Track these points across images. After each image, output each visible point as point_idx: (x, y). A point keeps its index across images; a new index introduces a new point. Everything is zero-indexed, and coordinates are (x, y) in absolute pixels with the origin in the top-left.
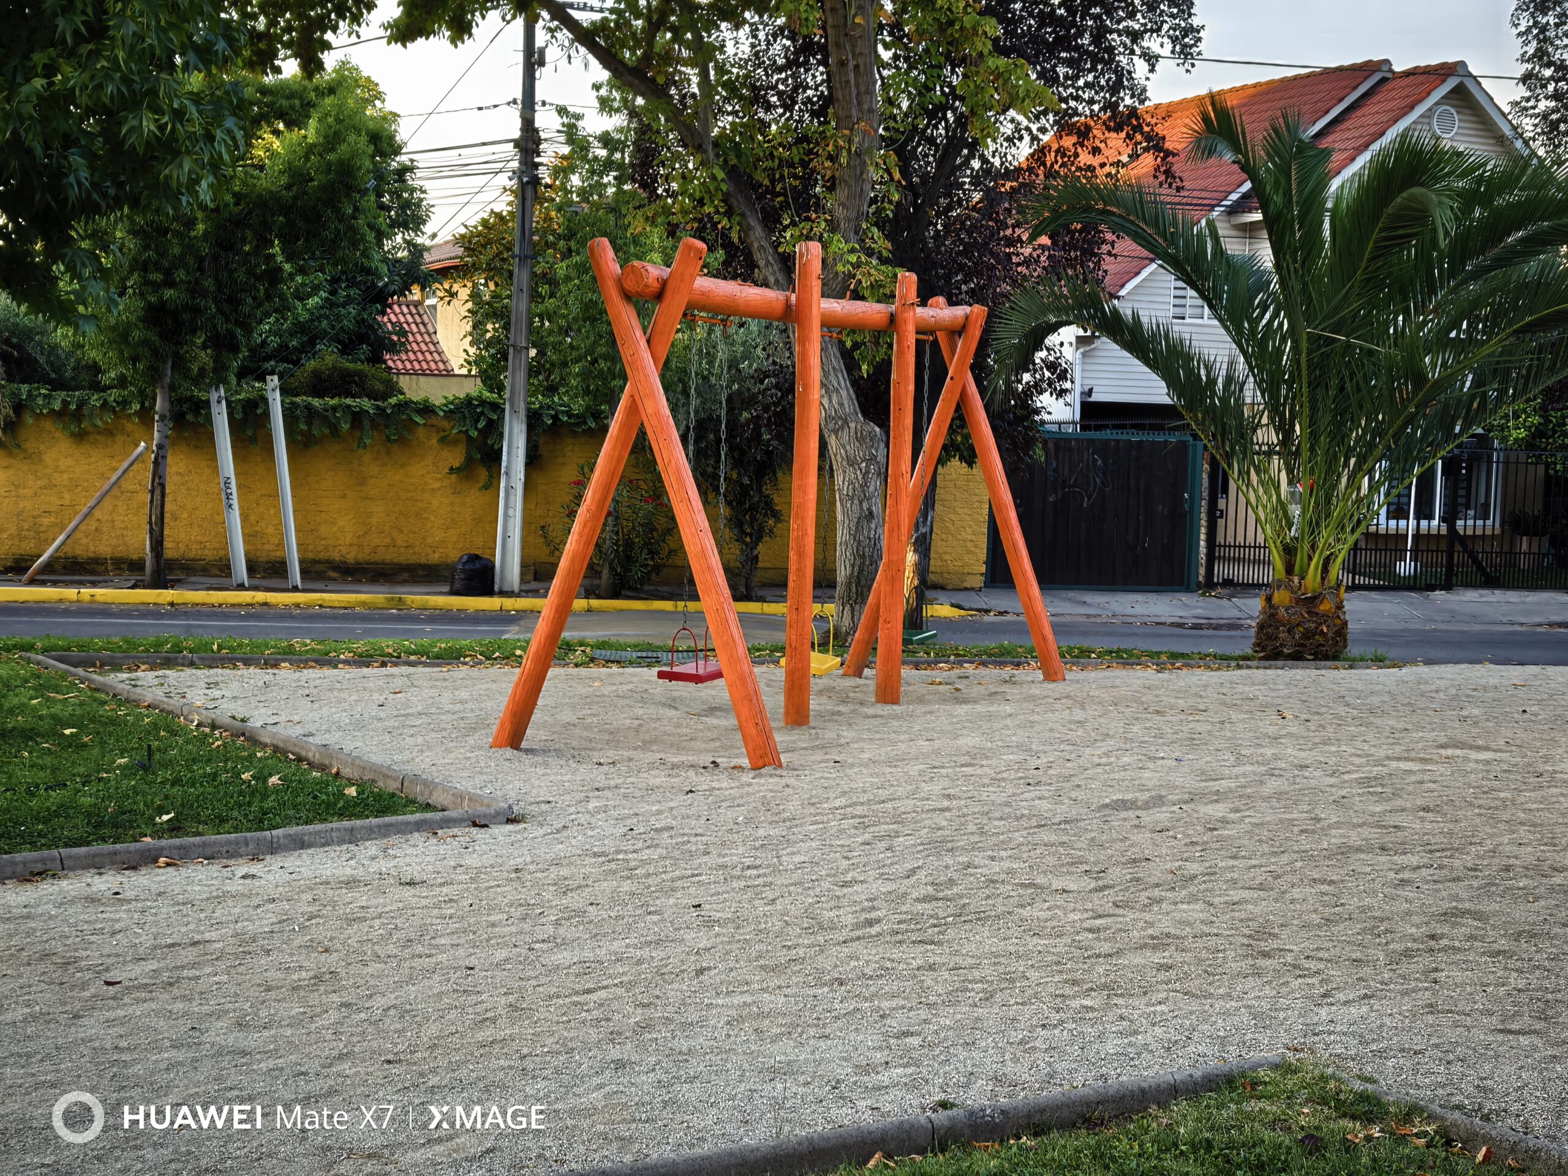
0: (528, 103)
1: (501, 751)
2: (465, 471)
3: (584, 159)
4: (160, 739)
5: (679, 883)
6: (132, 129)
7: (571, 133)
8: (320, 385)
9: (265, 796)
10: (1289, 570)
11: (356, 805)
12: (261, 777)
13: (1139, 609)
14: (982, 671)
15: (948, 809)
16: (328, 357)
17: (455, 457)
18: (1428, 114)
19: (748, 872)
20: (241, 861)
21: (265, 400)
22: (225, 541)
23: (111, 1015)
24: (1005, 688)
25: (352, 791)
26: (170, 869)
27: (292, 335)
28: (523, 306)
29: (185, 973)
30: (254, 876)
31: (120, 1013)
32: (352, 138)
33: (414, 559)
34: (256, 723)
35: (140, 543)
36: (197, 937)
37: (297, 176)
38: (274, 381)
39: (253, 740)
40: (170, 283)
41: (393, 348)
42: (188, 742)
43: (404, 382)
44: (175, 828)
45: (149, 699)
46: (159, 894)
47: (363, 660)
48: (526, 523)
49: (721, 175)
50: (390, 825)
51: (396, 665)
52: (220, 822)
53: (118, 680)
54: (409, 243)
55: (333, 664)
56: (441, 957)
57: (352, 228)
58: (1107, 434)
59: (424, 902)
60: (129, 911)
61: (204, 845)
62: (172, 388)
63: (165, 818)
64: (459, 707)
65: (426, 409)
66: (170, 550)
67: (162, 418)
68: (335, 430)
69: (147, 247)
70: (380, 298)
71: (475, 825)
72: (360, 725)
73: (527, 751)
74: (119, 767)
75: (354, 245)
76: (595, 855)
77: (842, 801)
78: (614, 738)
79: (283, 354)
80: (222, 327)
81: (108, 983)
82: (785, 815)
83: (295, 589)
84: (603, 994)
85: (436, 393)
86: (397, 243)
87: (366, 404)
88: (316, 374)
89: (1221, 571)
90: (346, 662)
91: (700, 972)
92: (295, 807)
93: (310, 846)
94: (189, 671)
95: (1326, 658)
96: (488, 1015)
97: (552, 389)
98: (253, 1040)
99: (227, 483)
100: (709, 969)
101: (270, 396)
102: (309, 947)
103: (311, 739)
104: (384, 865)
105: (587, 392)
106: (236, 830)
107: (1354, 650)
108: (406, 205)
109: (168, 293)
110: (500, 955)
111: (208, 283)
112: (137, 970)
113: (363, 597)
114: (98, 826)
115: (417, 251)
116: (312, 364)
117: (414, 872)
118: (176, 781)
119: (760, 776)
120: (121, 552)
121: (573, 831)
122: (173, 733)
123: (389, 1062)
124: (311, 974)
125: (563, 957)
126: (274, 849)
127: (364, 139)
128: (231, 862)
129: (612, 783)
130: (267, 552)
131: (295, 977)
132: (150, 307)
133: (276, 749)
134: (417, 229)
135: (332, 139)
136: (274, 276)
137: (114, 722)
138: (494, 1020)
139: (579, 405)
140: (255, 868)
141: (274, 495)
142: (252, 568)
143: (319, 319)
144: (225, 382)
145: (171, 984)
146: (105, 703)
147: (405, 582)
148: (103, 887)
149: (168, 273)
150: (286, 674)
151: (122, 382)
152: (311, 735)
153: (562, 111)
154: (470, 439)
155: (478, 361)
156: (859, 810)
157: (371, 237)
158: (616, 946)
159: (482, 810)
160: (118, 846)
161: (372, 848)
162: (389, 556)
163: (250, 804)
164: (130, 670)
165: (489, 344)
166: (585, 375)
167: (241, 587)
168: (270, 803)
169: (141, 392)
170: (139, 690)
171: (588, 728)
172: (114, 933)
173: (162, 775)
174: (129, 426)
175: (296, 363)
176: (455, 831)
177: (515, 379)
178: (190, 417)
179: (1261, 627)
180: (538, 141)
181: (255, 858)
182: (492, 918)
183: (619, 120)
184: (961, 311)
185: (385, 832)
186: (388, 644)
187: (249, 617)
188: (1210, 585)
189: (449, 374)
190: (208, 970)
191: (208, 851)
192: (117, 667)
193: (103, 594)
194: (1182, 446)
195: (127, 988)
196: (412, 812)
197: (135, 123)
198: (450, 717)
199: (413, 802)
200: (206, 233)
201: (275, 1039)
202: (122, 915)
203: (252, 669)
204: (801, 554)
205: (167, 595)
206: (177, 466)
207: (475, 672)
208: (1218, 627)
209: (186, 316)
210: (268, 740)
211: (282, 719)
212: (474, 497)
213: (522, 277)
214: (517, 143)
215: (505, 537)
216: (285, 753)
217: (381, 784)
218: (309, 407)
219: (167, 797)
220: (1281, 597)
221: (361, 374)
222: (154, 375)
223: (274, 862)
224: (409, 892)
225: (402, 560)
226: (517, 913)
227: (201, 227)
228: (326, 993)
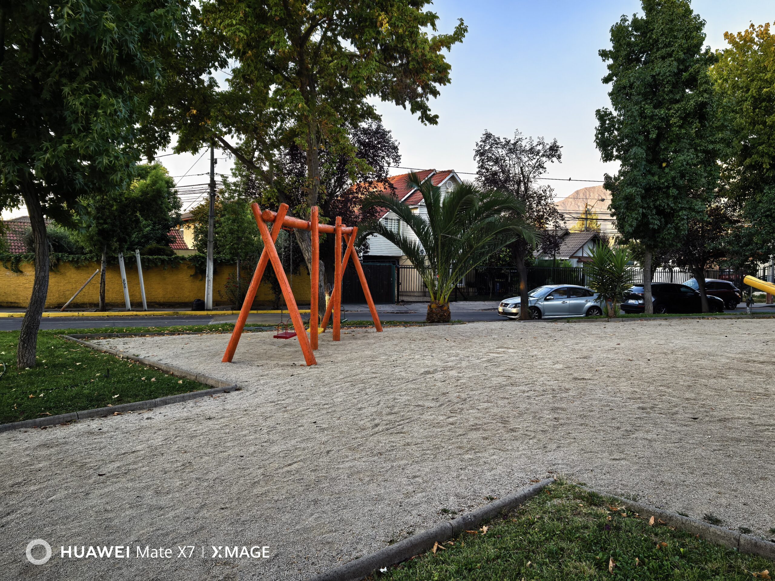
0: (212, 174)
1: (225, 364)
2: (195, 276)
3: (229, 189)
4: (110, 365)
5: (303, 413)
6: (99, 163)
7: (225, 182)
8: (152, 252)
9: (151, 386)
10: (435, 298)
11: (183, 387)
12: (149, 379)
13: (382, 309)
14: (356, 329)
15: (376, 377)
16: (153, 244)
17: (192, 272)
18: (446, 183)
19: (325, 406)
20: (145, 411)
21: (135, 257)
22: (123, 296)
23: (102, 491)
24: (366, 334)
25: (181, 382)
26: (119, 416)
27: (142, 238)
28: (212, 230)
29: (131, 467)
30: (150, 418)
31: (106, 490)
32: (160, 182)
33: (180, 301)
34: (141, 357)
35: (97, 298)
36: (134, 449)
37: (144, 192)
38: (138, 251)
39: (142, 363)
40: (106, 223)
41: (172, 242)
42: (121, 365)
43: (175, 251)
44: (119, 400)
45: (105, 349)
46: (117, 429)
47: (172, 333)
48: (214, 290)
49: (276, 191)
50: (196, 394)
51: (183, 334)
52: (135, 397)
53: (93, 343)
54: (176, 213)
55: (163, 334)
56: (230, 452)
57: (161, 208)
58: (370, 264)
59: (217, 427)
60: (105, 438)
61: (131, 406)
62: (107, 253)
63: (116, 396)
64: (208, 348)
65: (183, 259)
66: (107, 300)
67: (104, 262)
68: (156, 265)
69: (98, 213)
70: (167, 228)
71: (225, 392)
72: (177, 356)
73: (234, 363)
74: (97, 377)
75: (161, 212)
76: (271, 402)
77: (341, 377)
78: (260, 356)
79: (139, 243)
80: (122, 235)
81: (100, 475)
82: (326, 382)
83: (145, 311)
84: (295, 465)
85: (186, 255)
86: (172, 214)
87: (165, 257)
88: (150, 249)
89: (401, 298)
90: (167, 334)
91: (328, 452)
92: (162, 389)
93: (169, 403)
94: (117, 339)
95: (446, 322)
96: (256, 480)
97: (219, 253)
98: (164, 501)
99: (124, 280)
100: (331, 451)
101: (137, 255)
102: (178, 451)
103: (161, 362)
104: (198, 410)
105: (231, 253)
106: (142, 399)
107: (452, 318)
108: (175, 202)
109: (105, 226)
110: (252, 449)
111: (118, 223)
112: (111, 466)
113: (166, 312)
114: (91, 401)
115: (179, 215)
116: (149, 246)
117: (209, 414)
118: (119, 382)
119: (311, 368)
120: (91, 301)
121: (259, 393)
122: (115, 362)
123: (223, 509)
124: (181, 463)
125: (275, 449)
126: (156, 405)
127: (164, 182)
128: (141, 412)
129: (266, 373)
130: (137, 300)
131: (175, 466)
132: (99, 230)
133: (150, 366)
134: (179, 210)
135: (154, 183)
136: (137, 221)
137: (94, 359)
138: (258, 482)
139: (228, 257)
140: (150, 414)
141: (139, 283)
142: (132, 304)
143: (150, 233)
144: (123, 251)
145: (126, 473)
146: (90, 352)
147: (178, 307)
148: (94, 426)
149: (105, 220)
150: (148, 339)
151: (91, 252)
152: (161, 360)
153: (222, 176)
154: (196, 267)
155: (197, 245)
156: (349, 379)
157: (166, 210)
158: (293, 442)
159: (227, 387)
160: (99, 409)
161: (191, 403)
162: (173, 300)
163: (146, 389)
164: (97, 339)
165: (200, 241)
166: (230, 248)
167: (129, 310)
168: (153, 388)
169: (97, 255)
170: (101, 346)
171: (251, 353)
172: (100, 449)
173: (113, 380)
174: (93, 265)
175: (144, 246)
176: (219, 395)
177: (210, 251)
178: (112, 262)
179: (428, 314)
180: (215, 184)
181: (150, 409)
182: (243, 433)
183: (239, 179)
184: (350, 228)
185: (194, 397)
186: (179, 327)
187: (132, 319)
188: (398, 302)
189: (187, 249)
190: (140, 465)
191: (133, 408)
192: (93, 338)
193: (86, 314)
194: (390, 266)
195: (108, 477)
196: (202, 389)
197: (101, 160)
198: (206, 352)
199: (201, 384)
200: (116, 209)
201: (172, 499)
202: (103, 440)
203: (137, 338)
204: (314, 299)
205: (106, 314)
206: (108, 276)
207: (209, 336)
208: (402, 313)
209: (111, 233)
210: (147, 363)
211: (150, 354)
212: (198, 283)
213: (211, 221)
214: (209, 185)
215: (208, 294)
216: (154, 367)
217: (188, 377)
218: (148, 258)
219: (116, 388)
220: (433, 306)
221: (163, 249)
222: (101, 250)
223: (157, 410)
224: (210, 423)
225: (177, 301)
226: (252, 429)
227: (115, 207)
228: (189, 472)
